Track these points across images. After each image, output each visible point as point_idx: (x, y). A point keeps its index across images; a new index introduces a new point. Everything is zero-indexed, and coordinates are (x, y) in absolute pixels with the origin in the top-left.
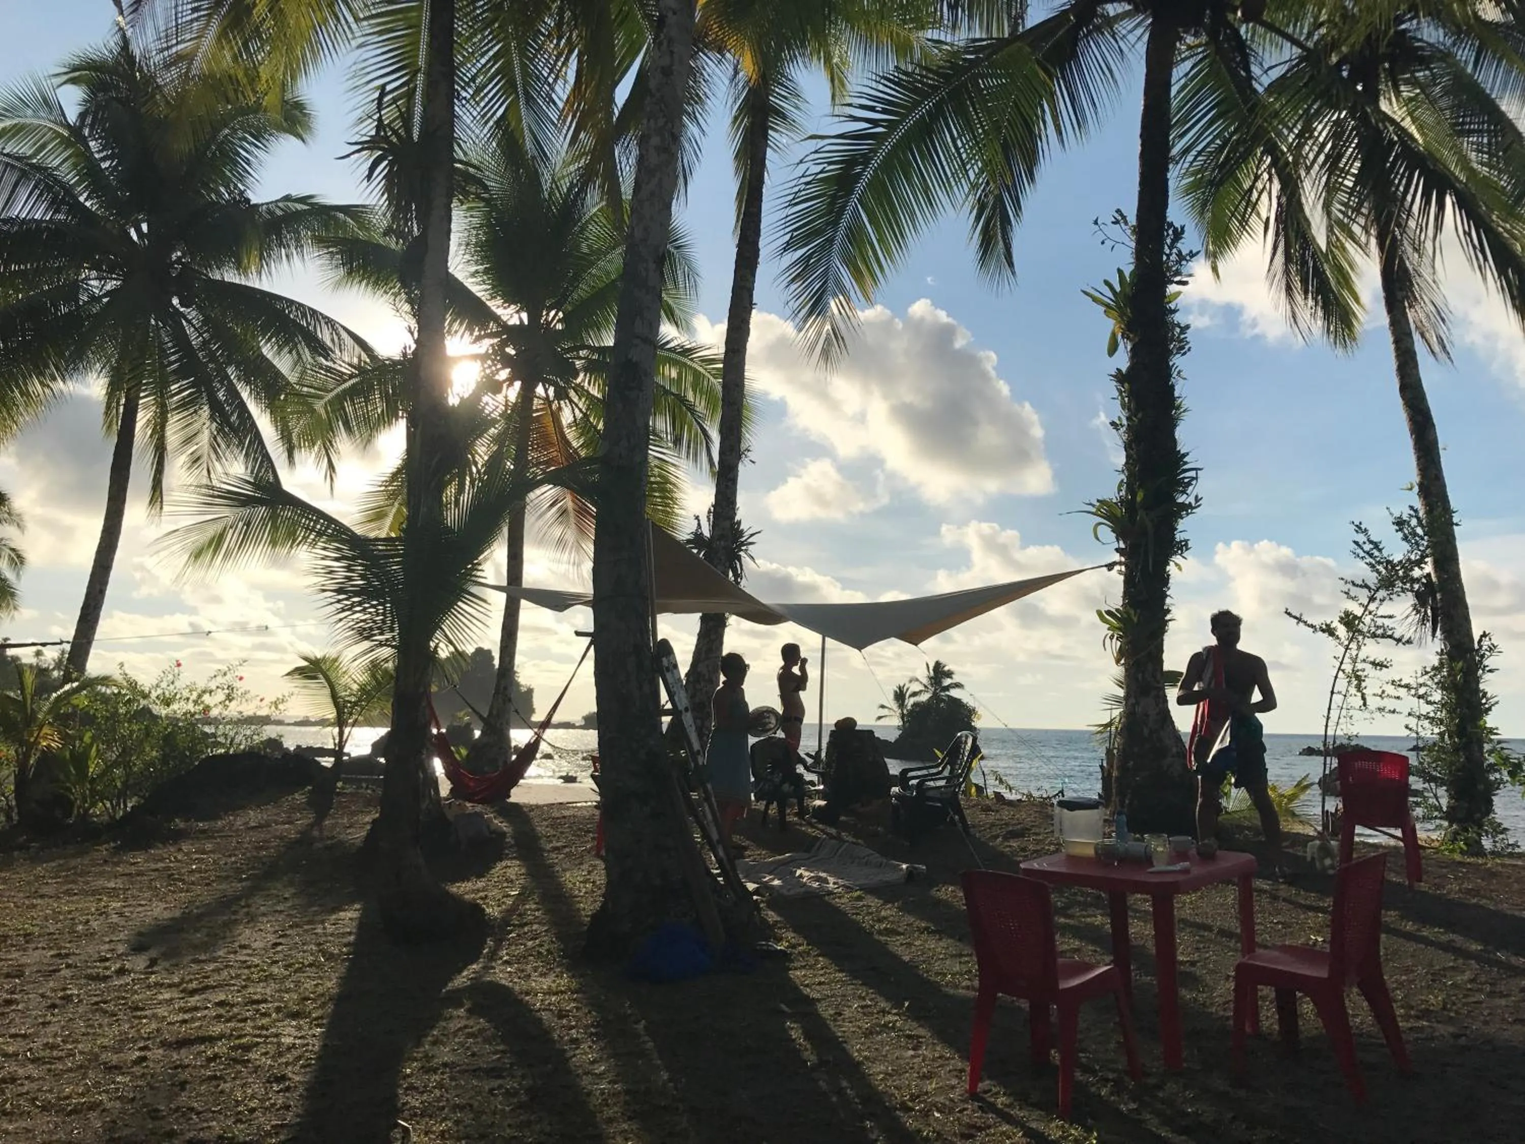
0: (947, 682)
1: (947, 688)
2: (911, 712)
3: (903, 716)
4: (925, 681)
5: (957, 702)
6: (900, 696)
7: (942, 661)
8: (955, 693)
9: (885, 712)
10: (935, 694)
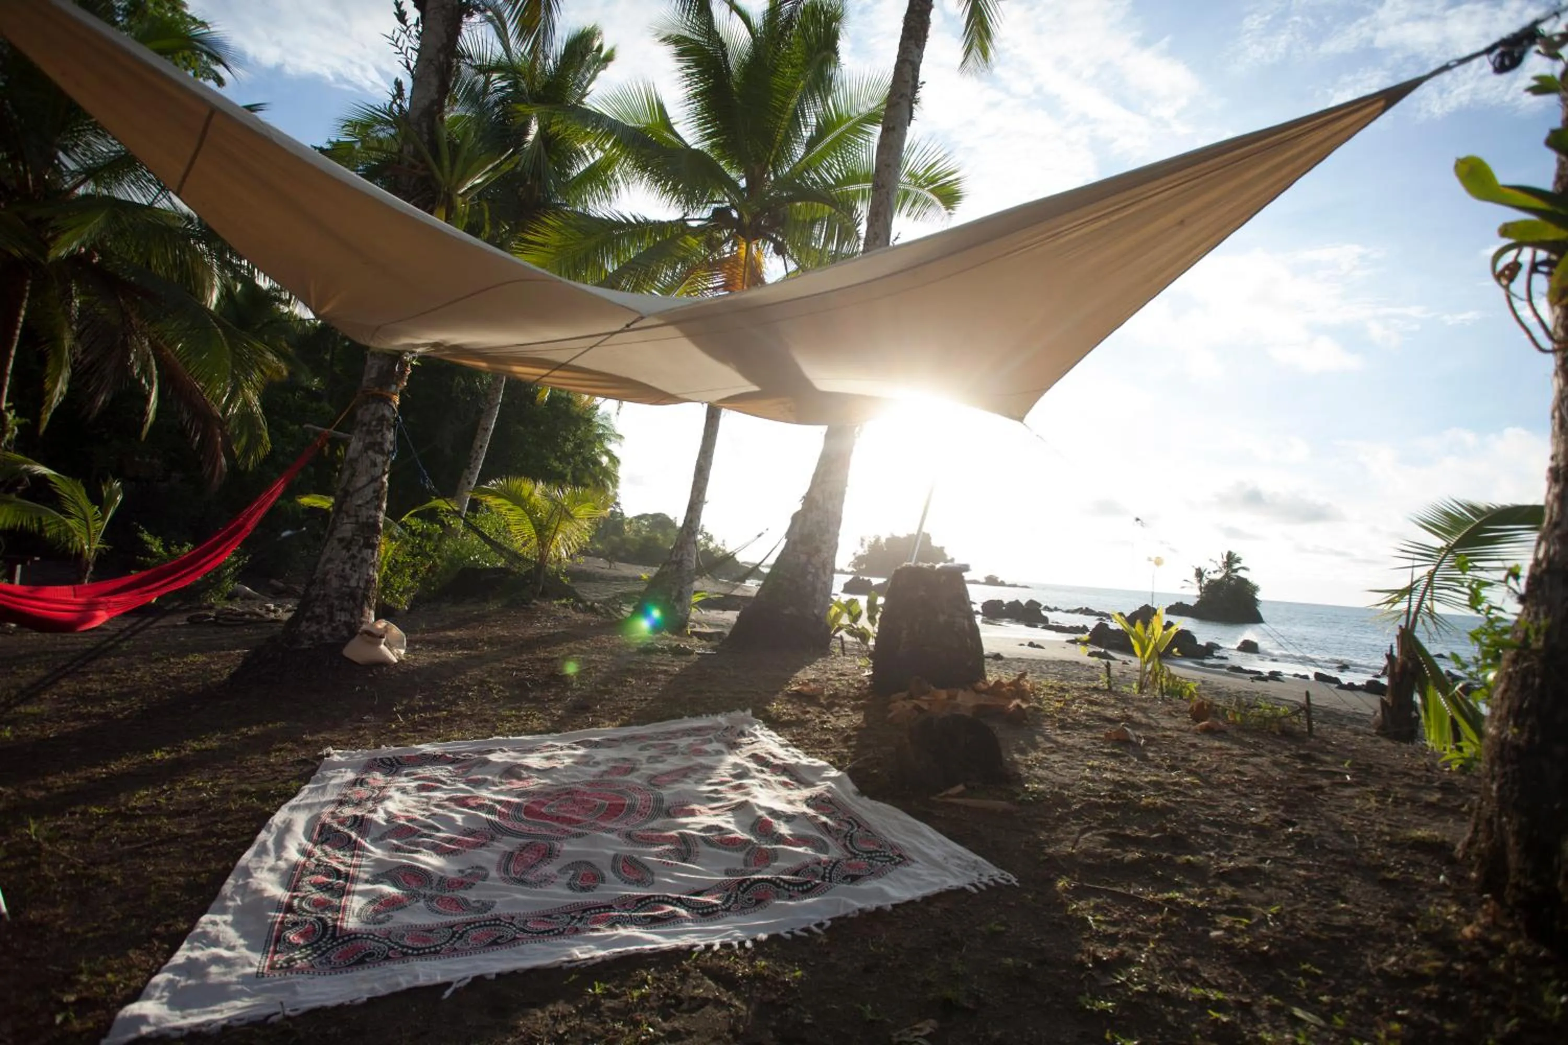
0: (1236, 566)
1: (1236, 571)
2: (1207, 586)
3: (1201, 588)
4: (1221, 565)
5: (1244, 581)
6: (1199, 574)
7: (1233, 551)
8: (1241, 574)
9: (1185, 584)
10: (1227, 575)
